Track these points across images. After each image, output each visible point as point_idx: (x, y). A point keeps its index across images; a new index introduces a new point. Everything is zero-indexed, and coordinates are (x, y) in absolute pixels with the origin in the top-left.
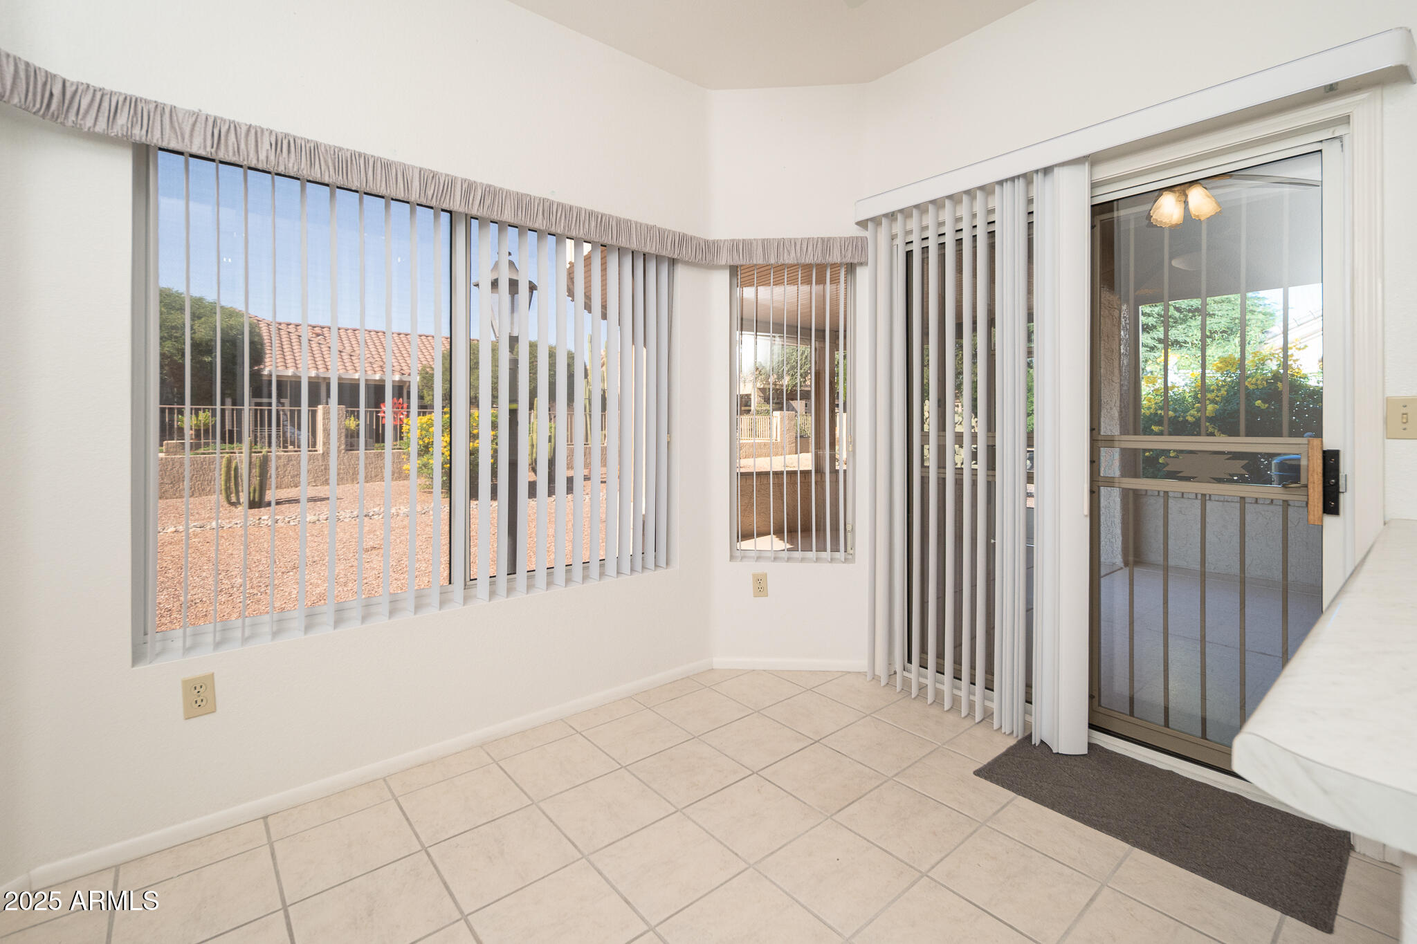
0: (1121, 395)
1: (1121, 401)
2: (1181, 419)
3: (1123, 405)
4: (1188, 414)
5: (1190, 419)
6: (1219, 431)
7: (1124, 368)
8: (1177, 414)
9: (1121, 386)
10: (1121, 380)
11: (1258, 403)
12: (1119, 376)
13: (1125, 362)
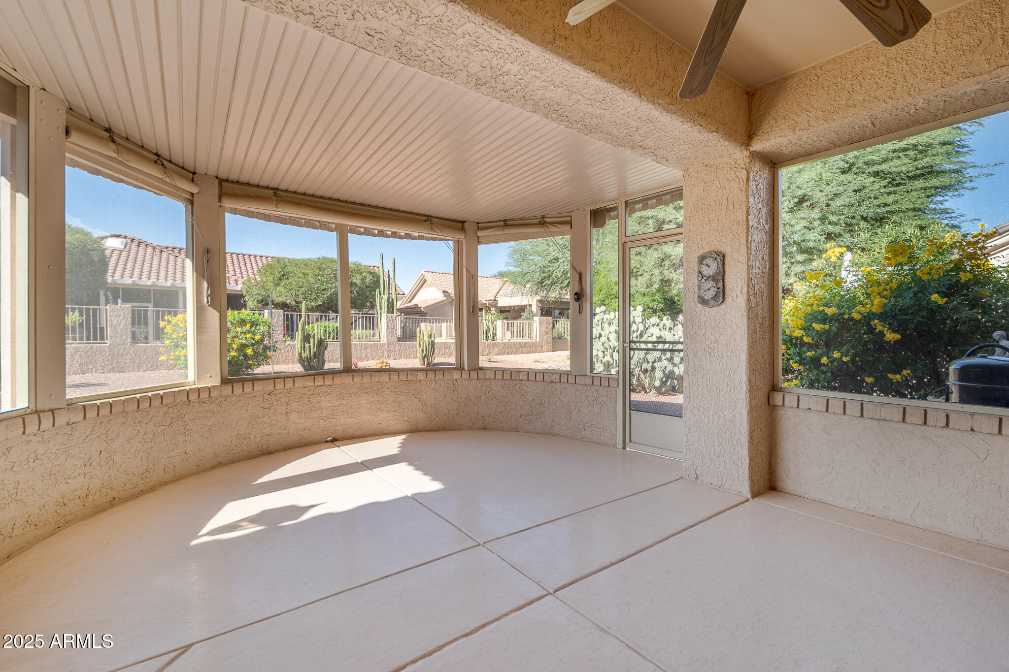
0: (749, 279)
1: (748, 286)
2: (846, 317)
3: (751, 292)
4: (853, 311)
5: (856, 316)
6: (888, 329)
7: (753, 245)
8: (842, 311)
9: (749, 267)
10: (748, 260)
11: (935, 297)
12: (745, 254)
13: (755, 237)
